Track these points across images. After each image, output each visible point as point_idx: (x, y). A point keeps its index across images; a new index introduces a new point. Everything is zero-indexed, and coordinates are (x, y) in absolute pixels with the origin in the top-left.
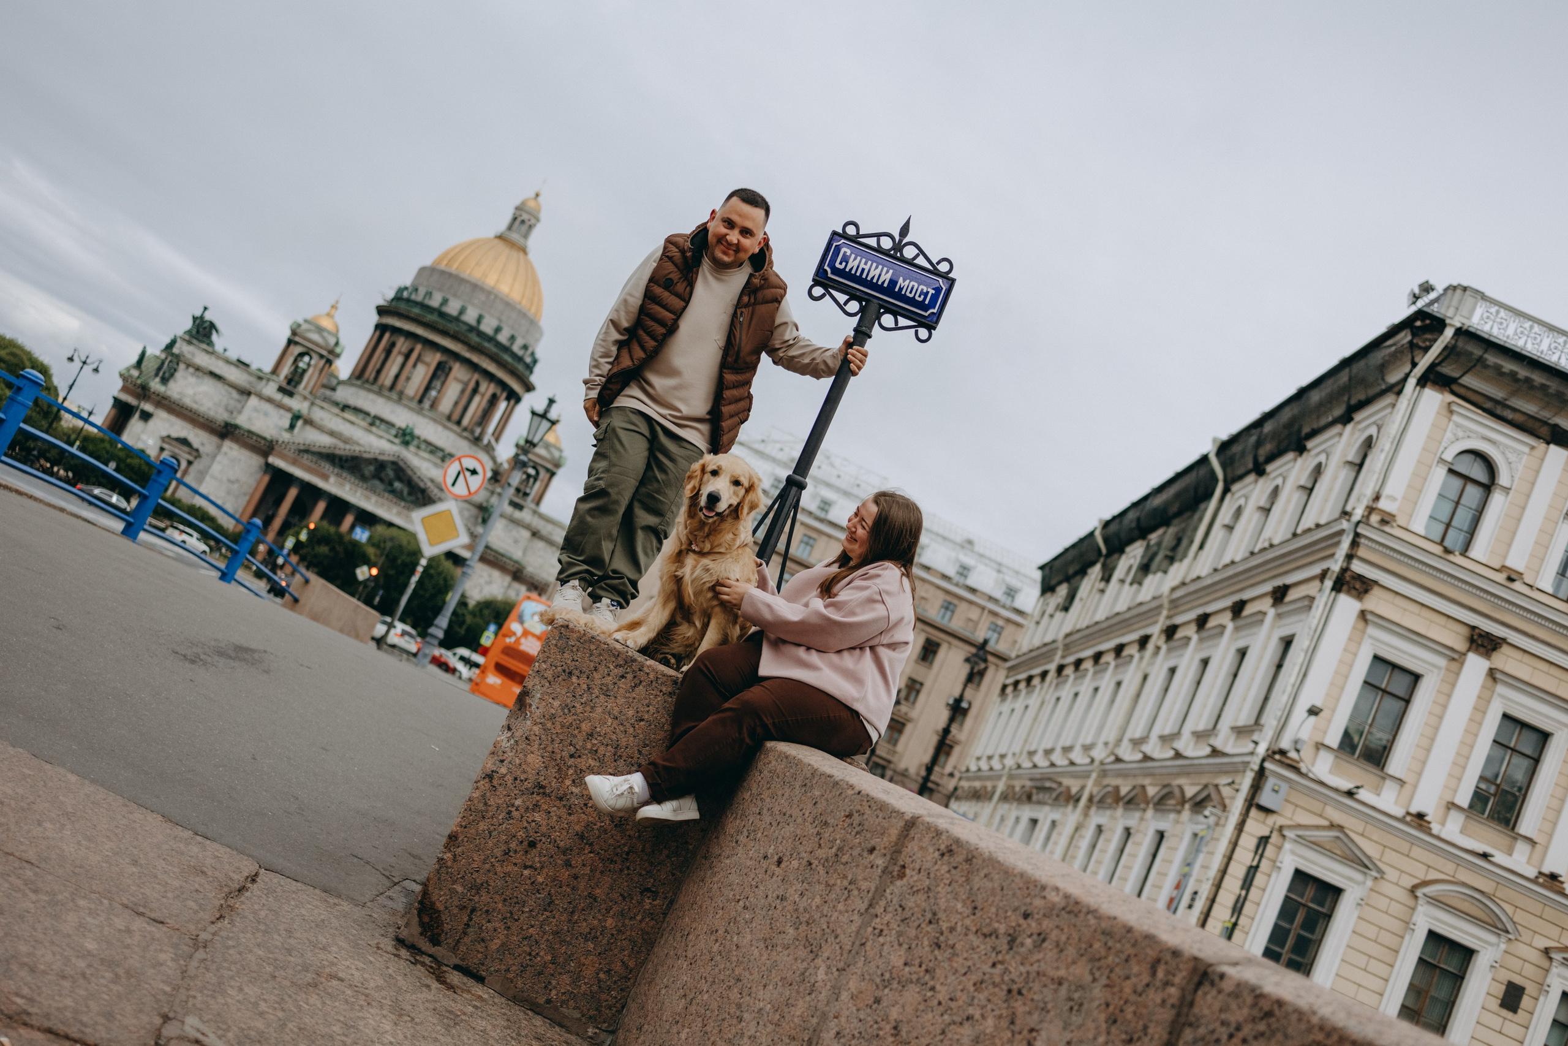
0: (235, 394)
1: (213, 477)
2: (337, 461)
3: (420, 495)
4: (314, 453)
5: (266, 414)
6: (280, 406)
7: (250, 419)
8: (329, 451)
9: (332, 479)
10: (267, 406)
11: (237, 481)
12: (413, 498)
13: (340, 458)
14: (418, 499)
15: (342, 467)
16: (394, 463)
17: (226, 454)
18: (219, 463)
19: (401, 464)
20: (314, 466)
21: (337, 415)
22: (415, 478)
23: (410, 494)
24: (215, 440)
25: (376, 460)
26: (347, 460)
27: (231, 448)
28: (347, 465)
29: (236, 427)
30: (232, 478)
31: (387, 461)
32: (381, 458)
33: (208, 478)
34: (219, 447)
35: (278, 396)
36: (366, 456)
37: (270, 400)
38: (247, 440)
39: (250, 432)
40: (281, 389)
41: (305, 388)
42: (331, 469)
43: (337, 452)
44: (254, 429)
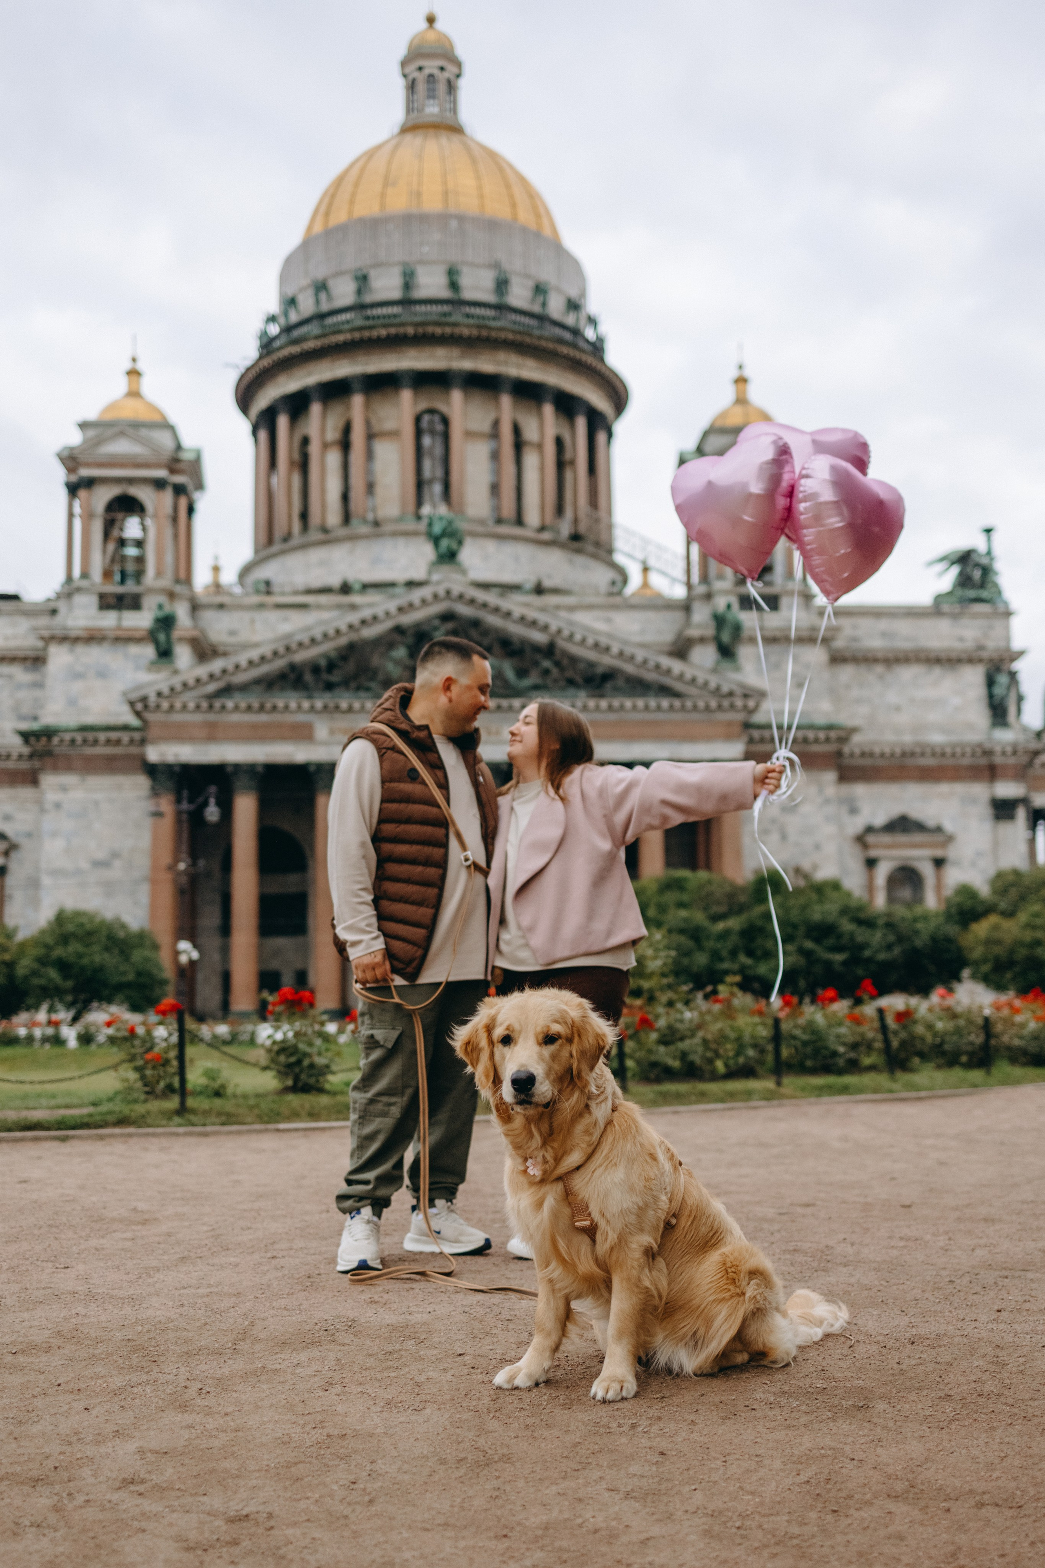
0: (18, 673)
1: (56, 873)
2: (308, 677)
3: (546, 664)
4: (244, 688)
5: (102, 674)
6: (123, 639)
7: (72, 702)
8: (279, 664)
9: (322, 730)
10: (95, 655)
11: (115, 855)
12: (533, 679)
13: (316, 669)
14: (546, 672)
15: (329, 687)
16: (447, 617)
17: (58, 806)
18: (54, 834)
19: (464, 610)
20: (263, 718)
21: (261, 606)
22: (516, 630)
23: (522, 673)
24: (26, 793)
25: (399, 630)
26: (331, 666)
27: (64, 789)
28: (335, 678)
29: (48, 733)
30: (101, 855)
31: (429, 620)
32: (407, 619)
33: (46, 881)
34: (40, 804)
35: (109, 620)
36: (369, 633)
37: (93, 638)
38: (89, 751)
39: (84, 729)
40: (108, 602)
41: (159, 574)
42: (306, 704)
43: (300, 657)
44: (90, 719)
